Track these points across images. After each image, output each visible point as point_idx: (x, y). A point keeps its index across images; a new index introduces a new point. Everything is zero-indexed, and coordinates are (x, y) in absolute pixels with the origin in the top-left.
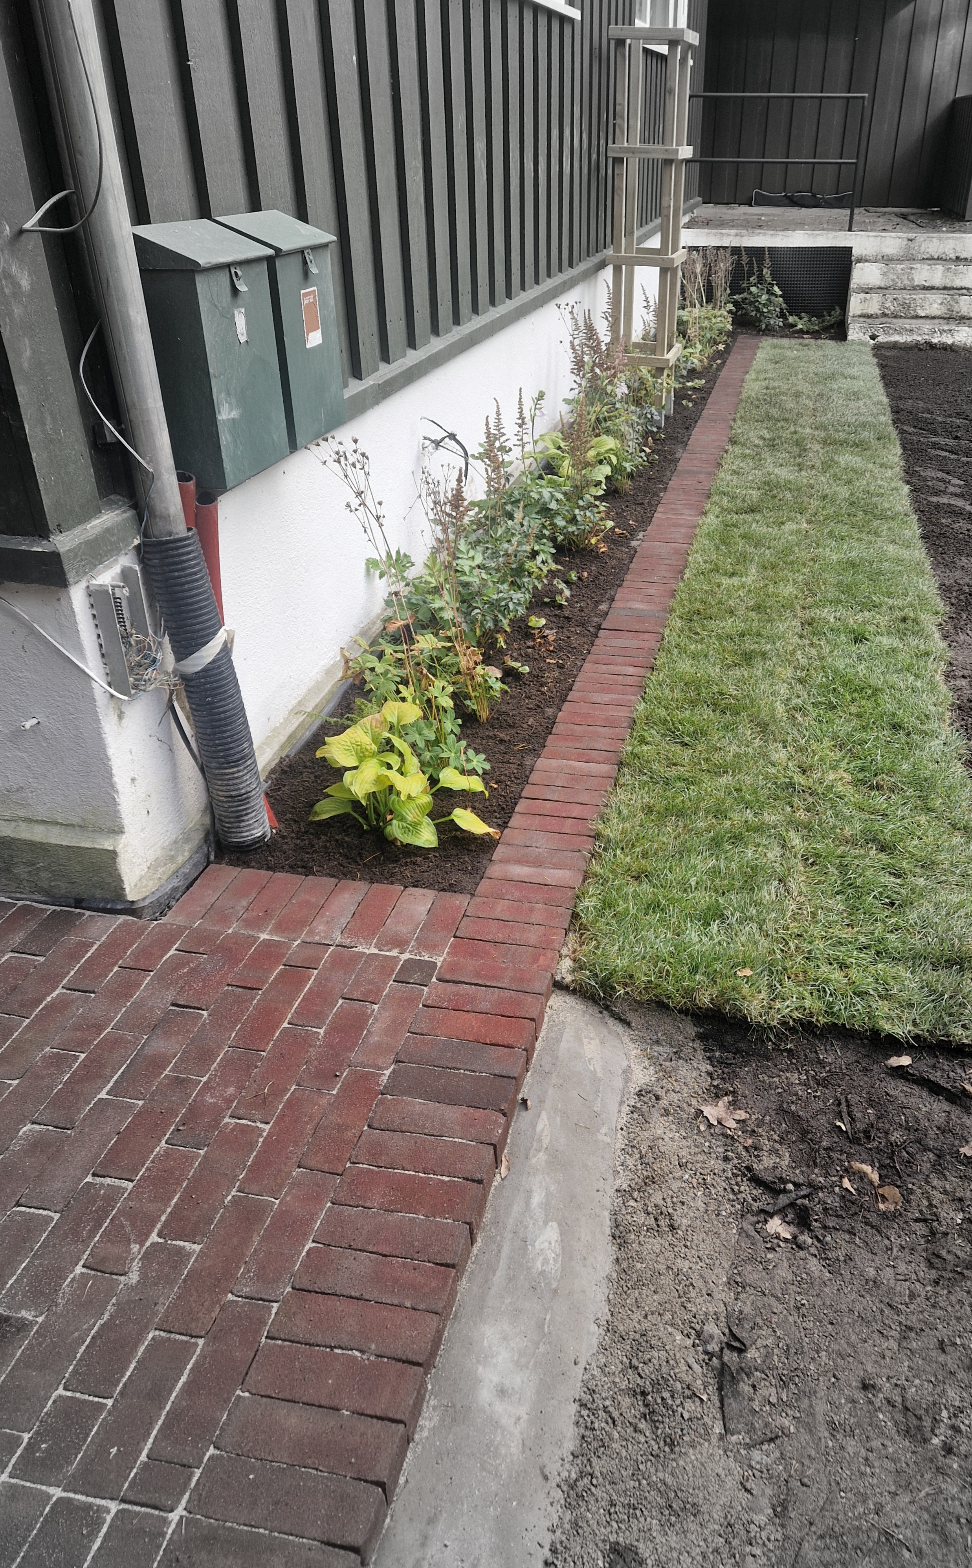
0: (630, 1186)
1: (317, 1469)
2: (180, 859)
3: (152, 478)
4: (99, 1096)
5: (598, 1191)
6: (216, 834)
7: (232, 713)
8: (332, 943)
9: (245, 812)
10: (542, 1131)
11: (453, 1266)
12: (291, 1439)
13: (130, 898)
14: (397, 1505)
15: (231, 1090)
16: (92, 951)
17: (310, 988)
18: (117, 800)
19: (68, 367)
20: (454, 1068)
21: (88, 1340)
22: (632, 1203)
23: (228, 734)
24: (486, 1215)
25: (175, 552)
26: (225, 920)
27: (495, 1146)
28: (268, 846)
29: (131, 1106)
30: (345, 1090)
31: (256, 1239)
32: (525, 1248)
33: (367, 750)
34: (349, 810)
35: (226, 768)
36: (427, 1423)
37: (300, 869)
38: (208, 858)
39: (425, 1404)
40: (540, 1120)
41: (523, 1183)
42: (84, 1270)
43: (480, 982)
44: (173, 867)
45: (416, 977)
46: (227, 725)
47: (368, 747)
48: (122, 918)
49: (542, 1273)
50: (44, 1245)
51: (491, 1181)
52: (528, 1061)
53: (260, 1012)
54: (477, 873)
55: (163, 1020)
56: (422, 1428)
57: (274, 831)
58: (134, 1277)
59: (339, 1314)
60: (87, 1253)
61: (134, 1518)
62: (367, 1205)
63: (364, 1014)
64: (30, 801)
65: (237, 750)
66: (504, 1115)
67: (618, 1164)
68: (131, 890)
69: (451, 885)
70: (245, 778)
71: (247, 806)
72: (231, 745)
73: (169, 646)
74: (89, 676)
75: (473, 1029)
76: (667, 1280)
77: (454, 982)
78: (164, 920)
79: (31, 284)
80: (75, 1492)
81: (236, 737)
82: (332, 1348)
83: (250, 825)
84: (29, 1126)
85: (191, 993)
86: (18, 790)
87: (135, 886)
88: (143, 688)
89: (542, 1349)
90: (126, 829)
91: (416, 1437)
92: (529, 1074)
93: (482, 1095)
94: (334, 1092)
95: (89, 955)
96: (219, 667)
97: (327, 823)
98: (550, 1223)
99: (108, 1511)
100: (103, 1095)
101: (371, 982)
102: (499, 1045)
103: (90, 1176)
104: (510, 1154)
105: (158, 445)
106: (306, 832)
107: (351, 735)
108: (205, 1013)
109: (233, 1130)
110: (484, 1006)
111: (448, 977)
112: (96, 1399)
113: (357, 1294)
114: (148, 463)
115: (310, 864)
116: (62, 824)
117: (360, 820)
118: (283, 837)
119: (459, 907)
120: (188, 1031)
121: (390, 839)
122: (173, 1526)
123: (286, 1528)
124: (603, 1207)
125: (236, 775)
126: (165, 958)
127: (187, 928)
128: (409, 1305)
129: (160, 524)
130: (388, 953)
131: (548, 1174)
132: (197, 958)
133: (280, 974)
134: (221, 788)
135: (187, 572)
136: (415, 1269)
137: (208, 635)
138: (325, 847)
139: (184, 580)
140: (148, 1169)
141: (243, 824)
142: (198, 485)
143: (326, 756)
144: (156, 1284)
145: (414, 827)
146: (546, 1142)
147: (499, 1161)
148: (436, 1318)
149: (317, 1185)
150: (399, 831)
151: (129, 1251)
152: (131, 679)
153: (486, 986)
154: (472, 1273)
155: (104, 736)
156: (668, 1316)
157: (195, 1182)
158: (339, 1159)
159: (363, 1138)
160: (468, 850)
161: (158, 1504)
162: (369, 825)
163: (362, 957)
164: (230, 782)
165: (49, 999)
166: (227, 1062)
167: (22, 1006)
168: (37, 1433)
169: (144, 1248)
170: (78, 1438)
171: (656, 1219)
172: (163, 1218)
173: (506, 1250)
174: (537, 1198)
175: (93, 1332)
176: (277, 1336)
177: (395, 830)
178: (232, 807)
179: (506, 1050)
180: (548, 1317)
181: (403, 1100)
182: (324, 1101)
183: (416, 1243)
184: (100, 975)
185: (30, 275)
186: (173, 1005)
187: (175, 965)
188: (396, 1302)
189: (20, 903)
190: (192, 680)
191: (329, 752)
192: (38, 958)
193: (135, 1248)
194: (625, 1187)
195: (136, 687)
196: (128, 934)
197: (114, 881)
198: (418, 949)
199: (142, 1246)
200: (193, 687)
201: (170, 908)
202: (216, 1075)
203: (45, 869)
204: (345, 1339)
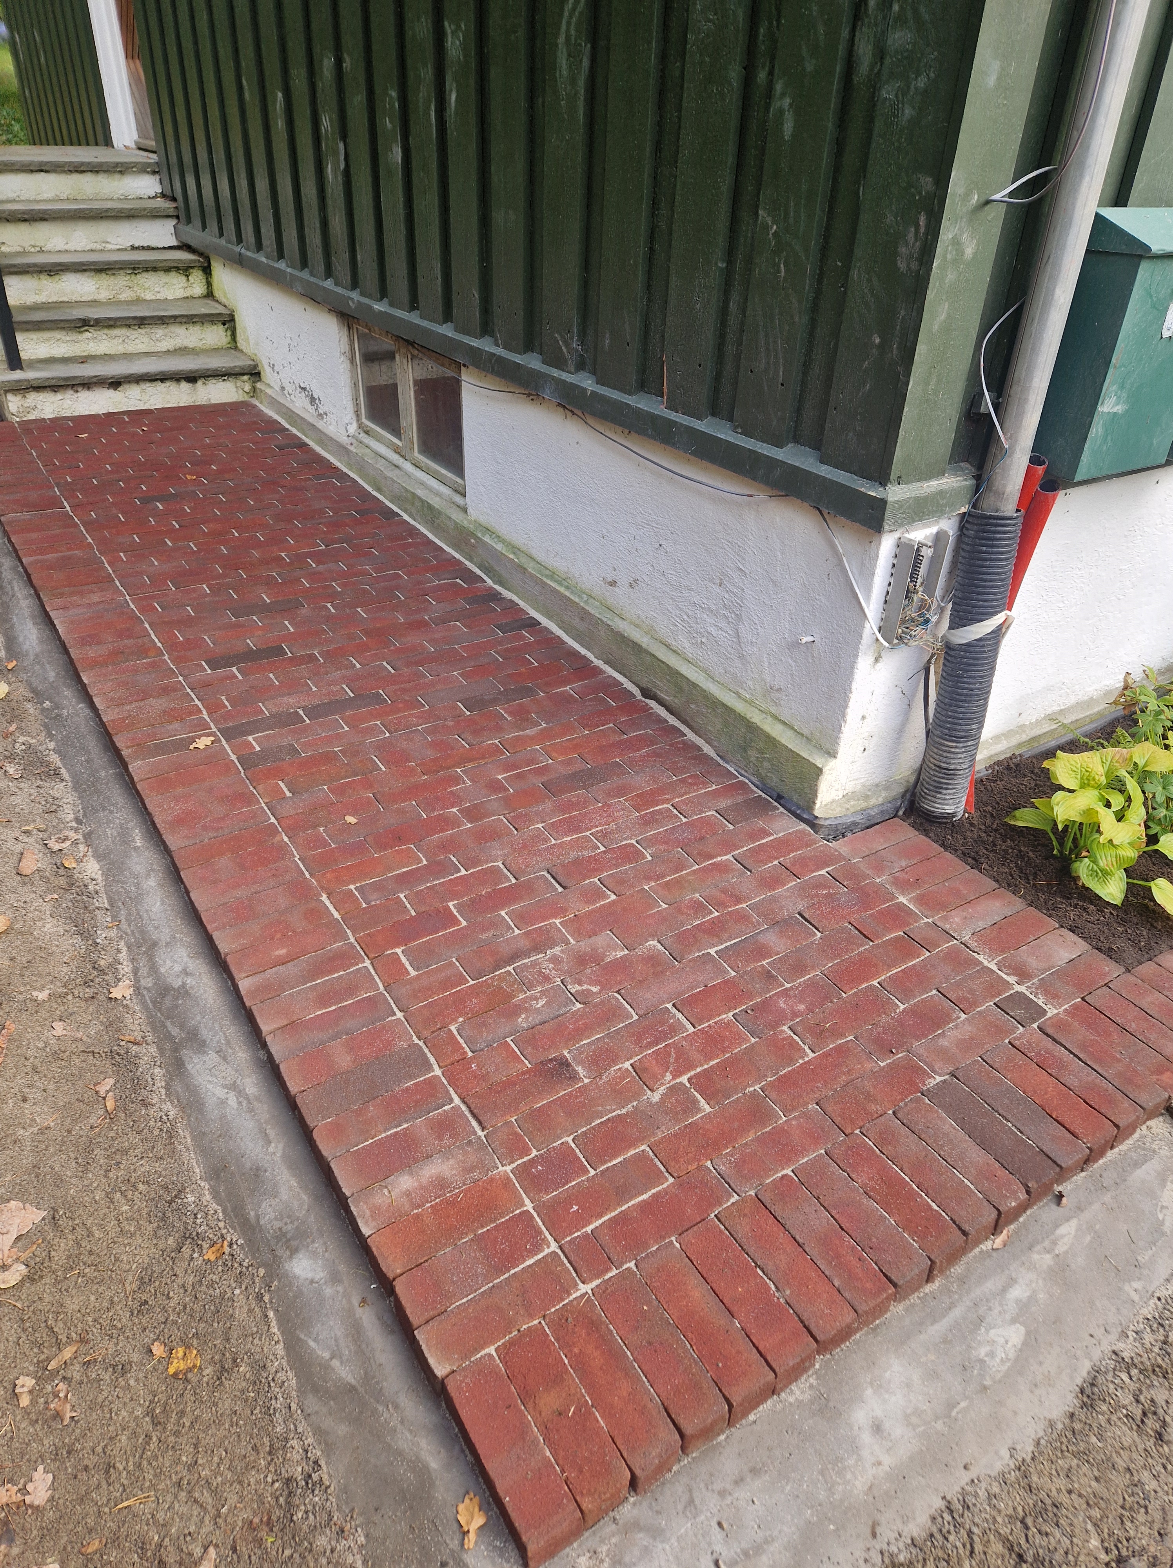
0: (1132, 1358)
1: (691, 1346)
2: (873, 801)
3: (1005, 453)
4: (709, 950)
5: (1092, 1336)
6: (913, 794)
7: (975, 692)
8: (958, 938)
9: (945, 786)
10: (1063, 1236)
11: (895, 1285)
12: (687, 1305)
13: (816, 813)
14: (736, 1432)
15: (802, 1007)
16: (767, 840)
17: (914, 965)
18: (843, 728)
19: (975, 336)
20: (1003, 1117)
21: (605, 1118)
22: (1124, 1376)
23: (963, 710)
24: (957, 1267)
25: (993, 528)
26: (879, 868)
27: (1000, 1213)
28: (953, 825)
29: (726, 972)
30: (891, 1069)
31: (751, 1136)
32: (977, 1327)
33: (1094, 779)
34: (1048, 829)
35: (947, 740)
36: (798, 1393)
37: (970, 860)
38: (897, 811)
39: (805, 1376)
40: (1066, 1225)
41: (1012, 1268)
42: (630, 1068)
43: (1081, 1056)
44: (864, 805)
45: (1018, 1013)
46: (965, 701)
47: (1097, 777)
48: (803, 826)
49: (982, 1361)
50: (617, 1032)
51: (977, 1242)
52: (1087, 1161)
53: (861, 960)
54: (1148, 953)
55: (785, 921)
56: (792, 1392)
57: (967, 815)
58: (656, 1097)
59: (778, 1243)
60: (639, 1057)
61: (559, 1265)
62: (853, 1176)
63: (948, 1015)
64: (782, 702)
65: (964, 727)
66: (1028, 1192)
67: (1132, 1327)
68: (820, 807)
69: (1110, 949)
70: (960, 756)
71: (950, 782)
72: (961, 721)
73: (949, 613)
74: (865, 615)
75: (1046, 1093)
76: (1119, 1480)
77: (1054, 1040)
78: (833, 844)
79: (975, 254)
80: (538, 1215)
81: (968, 716)
82: (757, 1265)
83: (945, 799)
84: (655, 943)
85: (818, 912)
86: (777, 690)
87: (826, 805)
88: (906, 641)
89: (939, 1425)
90: (839, 756)
91: (783, 1395)
92: (1083, 1174)
93: (1016, 1159)
94: (882, 1064)
95: (764, 841)
96: (983, 646)
97: (1022, 831)
98: (1018, 1325)
99: (548, 1247)
100: (712, 951)
101: (971, 991)
102: (1064, 1127)
103: (671, 1004)
104: (1016, 1232)
105: (1024, 423)
106: (996, 830)
107: (1086, 759)
108: (819, 935)
109: (784, 1039)
110: (1071, 1081)
111: (1050, 1031)
112: (586, 1163)
113: (800, 1241)
114: (1006, 440)
115: (983, 860)
116: (795, 731)
117: (1055, 843)
118: (972, 824)
119: (1105, 975)
120: (798, 941)
121: (1074, 874)
122: (578, 1294)
123: (645, 1368)
124: (1088, 1356)
125: (953, 750)
126: (814, 874)
127: (845, 860)
128: (836, 1285)
129: (992, 499)
130: (1004, 976)
131: (1044, 1279)
132: (838, 887)
133: (896, 937)
134: (935, 756)
135: (995, 550)
136: (860, 1260)
137: (986, 614)
138: (1006, 852)
139: (988, 556)
140: (709, 1026)
141: (939, 796)
142: (1046, 472)
143: (1052, 768)
144: (666, 1114)
145: (1105, 874)
146: (1060, 1249)
147: (998, 1230)
148: (853, 1314)
149: (823, 1129)
150: (1085, 870)
151: (663, 1076)
152: (900, 630)
153: (1085, 1063)
154: (913, 1306)
155: (856, 670)
156: (1096, 1513)
157: (734, 1061)
158: (852, 1121)
159: (883, 1119)
160: (1152, 925)
161: (578, 1270)
162: (1060, 852)
163: (977, 965)
164: (945, 754)
165: (719, 859)
166: (812, 984)
167: (699, 854)
168: (541, 1155)
169: (674, 1082)
170: (561, 1180)
171: (1144, 1414)
172: (699, 1070)
173: (957, 1313)
174: (1017, 1292)
175: (611, 1115)
176: (723, 1220)
177: (1083, 869)
178: (936, 776)
179: (1069, 1135)
180: (963, 1404)
181: (937, 1112)
182: (868, 1066)
183: (874, 1240)
184: (762, 861)
185: (978, 245)
186: (800, 914)
187: (820, 884)
188: (827, 1273)
189: (741, 778)
190: (954, 650)
191: (1054, 766)
192: (729, 825)
193: (669, 1077)
194: (1126, 1355)
195: (900, 638)
196: (800, 840)
197: (811, 794)
198: (1037, 989)
199: (674, 1078)
200: (951, 656)
201: (843, 836)
202: (797, 988)
203: (769, 760)
204: (770, 1268)
